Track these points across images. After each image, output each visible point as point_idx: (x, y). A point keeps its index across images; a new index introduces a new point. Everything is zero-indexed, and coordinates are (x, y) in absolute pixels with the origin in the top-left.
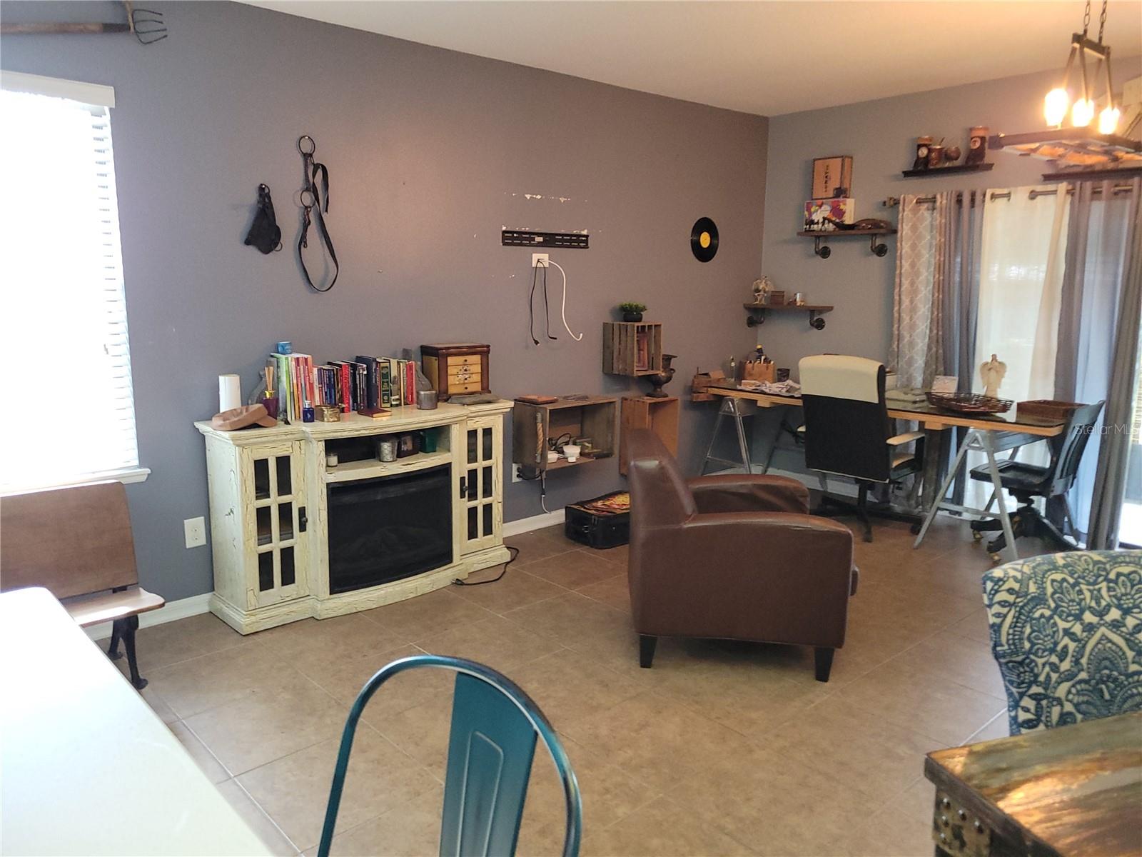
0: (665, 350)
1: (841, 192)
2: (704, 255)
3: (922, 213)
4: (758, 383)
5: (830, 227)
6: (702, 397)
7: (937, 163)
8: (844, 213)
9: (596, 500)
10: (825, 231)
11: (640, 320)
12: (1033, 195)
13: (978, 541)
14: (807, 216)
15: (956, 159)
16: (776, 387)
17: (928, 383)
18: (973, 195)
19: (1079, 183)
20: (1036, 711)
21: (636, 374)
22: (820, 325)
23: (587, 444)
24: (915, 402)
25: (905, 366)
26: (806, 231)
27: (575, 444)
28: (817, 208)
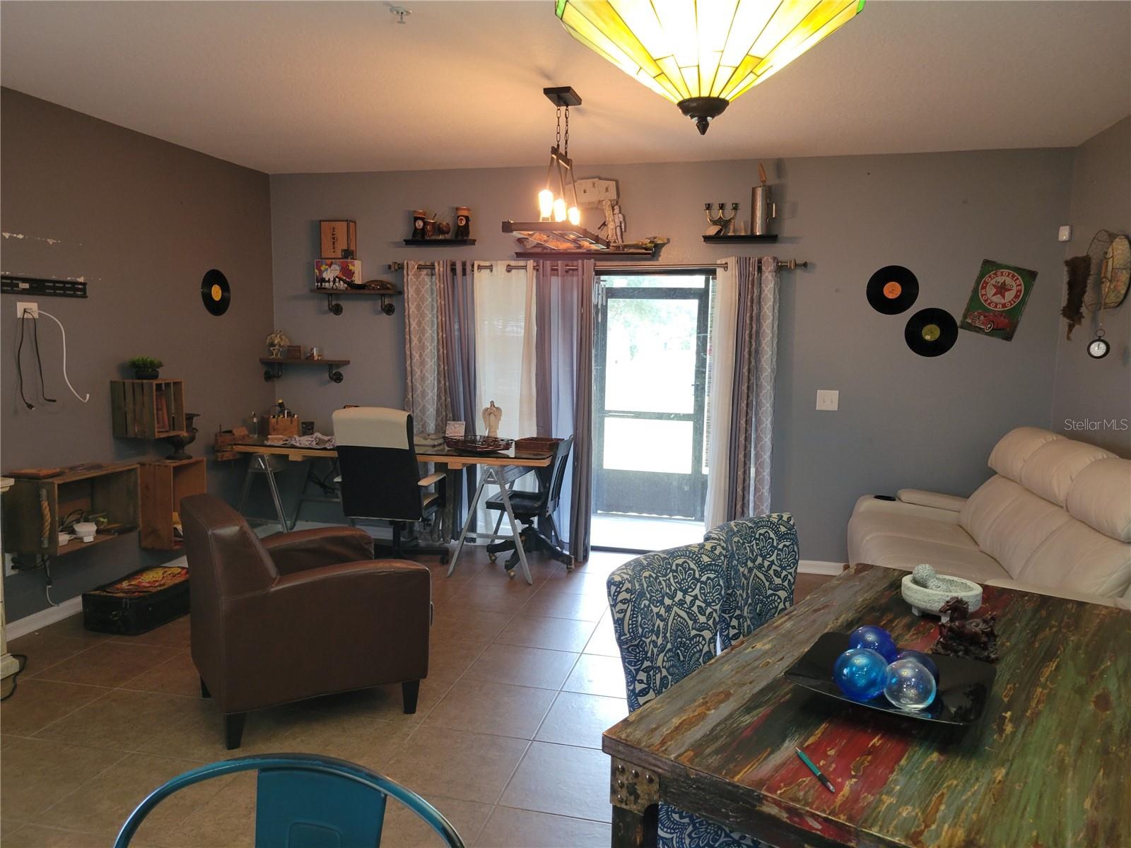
0: (187, 409)
1: (348, 254)
2: (217, 308)
3: (423, 278)
4: (285, 438)
5: (342, 285)
6: (227, 456)
7: (432, 235)
8: (354, 273)
9: (120, 581)
10: (336, 289)
11: (156, 377)
12: (509, 269)
13: (493, 562)
14: (318, 274)
15: (448, 233)
16: (305, 441)
17: (441, 428)
18: (464, 264)
19: (541, 261)
20: (647, 681)
21: (157, 436)
22: (338, 378)
23: (102, 520)
24: (434, 446)
25: (419, 414)
26: (318, 288)
27: (87, 520)
28: (327, 267)
